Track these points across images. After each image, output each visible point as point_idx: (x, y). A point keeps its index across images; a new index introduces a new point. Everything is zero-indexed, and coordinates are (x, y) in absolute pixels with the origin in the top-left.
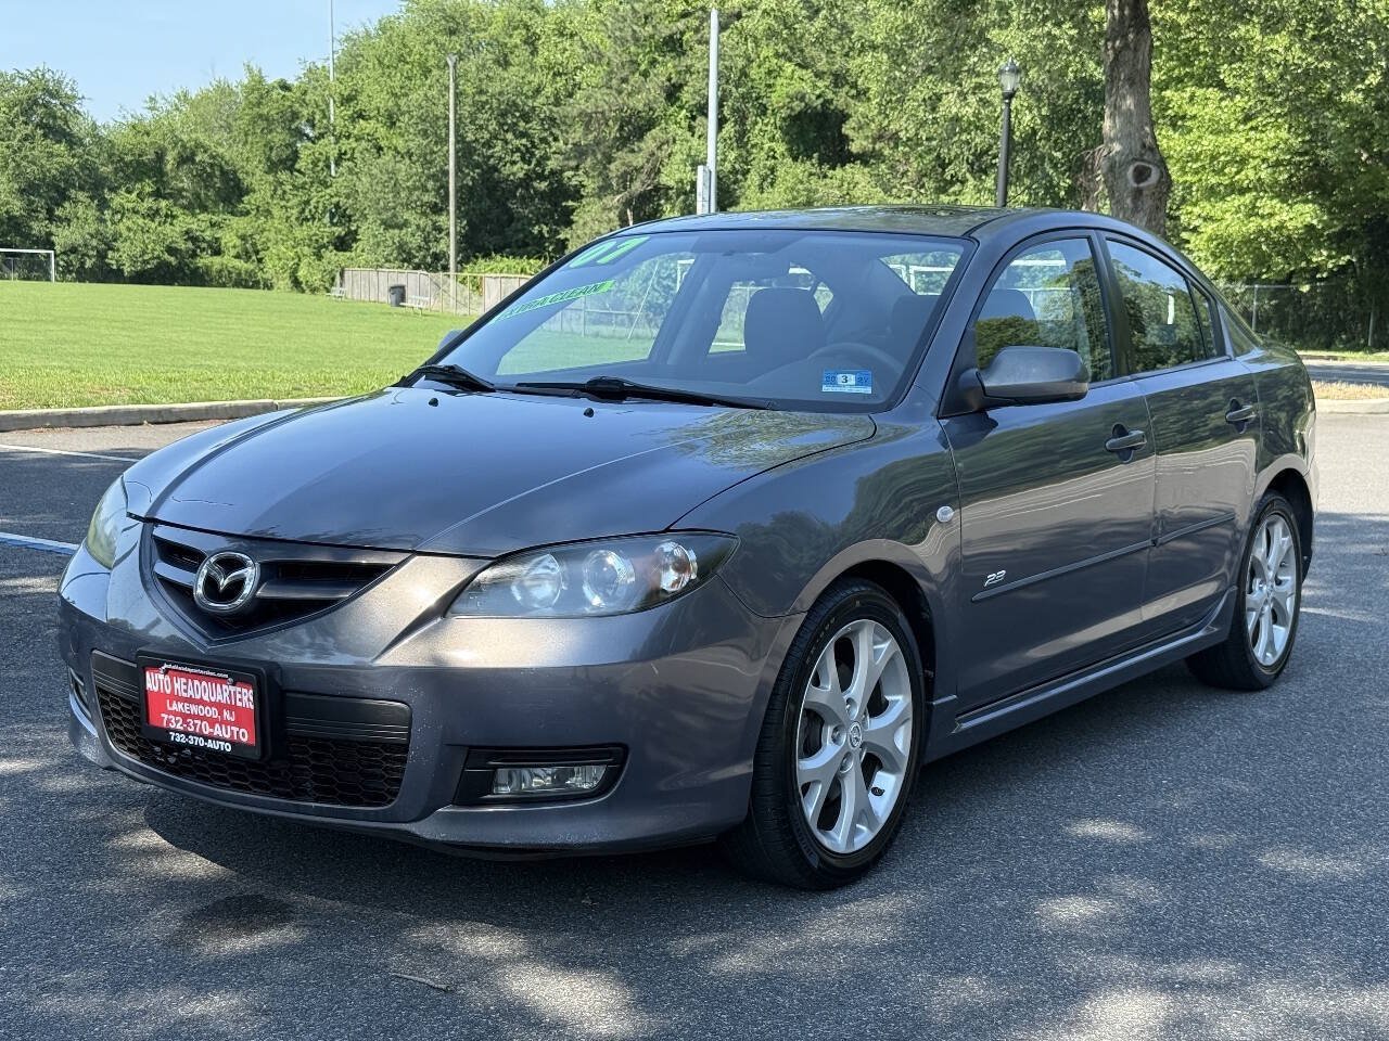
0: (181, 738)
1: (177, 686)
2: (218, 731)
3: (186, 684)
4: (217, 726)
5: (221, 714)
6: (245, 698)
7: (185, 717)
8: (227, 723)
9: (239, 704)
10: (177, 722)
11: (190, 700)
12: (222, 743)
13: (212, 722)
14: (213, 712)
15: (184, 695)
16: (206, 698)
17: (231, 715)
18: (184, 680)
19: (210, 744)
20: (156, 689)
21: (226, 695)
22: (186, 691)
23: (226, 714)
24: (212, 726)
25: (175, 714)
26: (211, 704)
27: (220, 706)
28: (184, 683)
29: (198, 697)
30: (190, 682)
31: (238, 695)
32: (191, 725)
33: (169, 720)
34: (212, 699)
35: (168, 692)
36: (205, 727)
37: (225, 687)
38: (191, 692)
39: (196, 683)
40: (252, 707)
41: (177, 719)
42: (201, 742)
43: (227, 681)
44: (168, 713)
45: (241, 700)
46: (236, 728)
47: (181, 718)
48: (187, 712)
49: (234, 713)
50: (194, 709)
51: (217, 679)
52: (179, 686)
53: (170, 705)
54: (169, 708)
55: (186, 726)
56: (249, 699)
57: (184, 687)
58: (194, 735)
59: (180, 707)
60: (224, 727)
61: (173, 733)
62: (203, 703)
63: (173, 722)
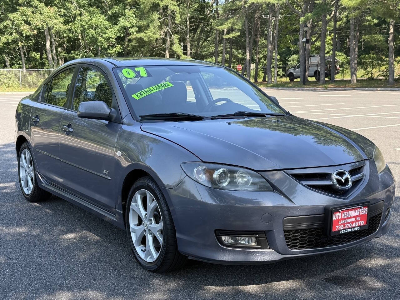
0: (343, 232)
2: (354, 225)
4: (354, 223)
5: (356, 219)
6: (364, 211)
7: (344, 224)
8: (357, 221)
9: (362, 214)
10: (341, 227)
11: (348, 218)
12: (357, 228)
13: (352, 223)
14: (353, 219)
15: (345, 217)
16: (352, 216)
17: (359, 218)
18: (346, 213)
19: (353, 230)
20: (336, 219)
21: (358, 212)
22: (346, 216)
23: (358, 219)
24: (352, 224)
25: (341, 225)
27: (355, 217)
28: (346, 214)
29: (350, 216)
30: (348, 213)
31: (362, 211)
32: (346, 226)
33: (339, 228)
34: (354, 215)
35: (340, 218)
36: (350, 225)
37: (358, 210)
38: (347, 216)
39: (350, 212)
40: (366, 213)
41: (341, 226)
42: (350, 230)
43: (361, 208)
44: (339, 225)
45: (363, 212)
46: (360, 222)
47: (343, 225)
48: (345, 222)
49: (360, 217)
50: (348, 221)
51: (357, 209)
52: (344, 215)
53: (340, 222)
54: (339, 223)
55: (344, 227)
56: (366, 211)
57: (346, 215)
58: (347, 229)
59: (343, 222)
60: (356, 223)
61: (341, 231)
62: (351, 218)
63: (340, 227)
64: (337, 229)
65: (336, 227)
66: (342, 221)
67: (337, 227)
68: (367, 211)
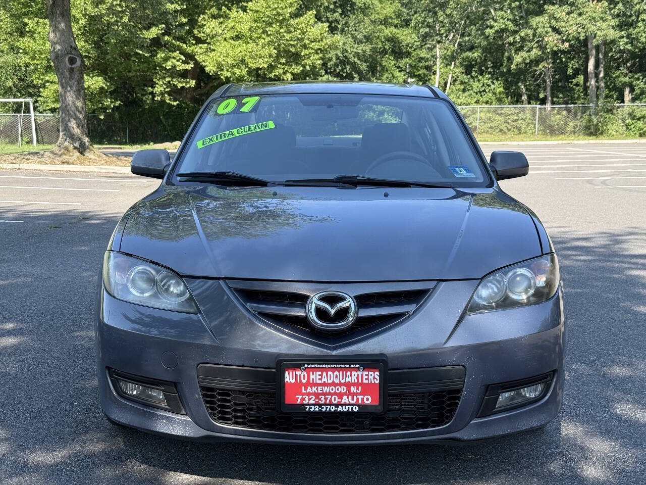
0: (317, 409)
1: (312, 377)
2: (345, 399)
3: (321, 375)
4: (345, 397)
5: (349, 389)
6: (371, 377)
7: (317, 395)
8: (353, 394)
9: (365, 381)
10: (310, 399)
11: (324, 384)
12: (350, 407)
13: (340, 395)
14: (343, 389)
15: (320, 382)
16: (337, 381)
17: (358, 389)
18: (319, 373)
19: (340, 409)
20: (293, 381)
21: (354, 377)
22: (320, 379)
23: (353, 389)
24: (340, 398)
25: (309, 394)
26: (341, 384)
27: (348, 385)
28: (319, 375)
29: (330, 381)
30: (324, 374)
31: (365, 377)
32: (323, 399)
33: (303, 399)
34: (343, 381)
35: (304, 381)
36: (335, 399)
37: (353, 373)
38: (323, 380)
39: (330, 373)
40: (377, 382)
41: (311, 397)
42: (333, 409)
43: (358, 369)
44: (303, 394)
45: (367, 379)
46: (363, 397)
47: (314, 397)
48: (319, 392)
49: (360, 388)
50: (326, 389)
51: (351, 370)
52: (315, 376)
53: (306, 389)
54: (303, 391)
55: (317, 400)
56: (374, 378)
57: (320, 377)
58: (326, 405)
59: (314, 389)
60: (350, 397)
61: (308, 407)
62: (334, 384)
63: (306, 399)
64: (299, 401)
65: (297, 396)
66: (309, 388)
67: (300, 397)
68: (378, 378)
